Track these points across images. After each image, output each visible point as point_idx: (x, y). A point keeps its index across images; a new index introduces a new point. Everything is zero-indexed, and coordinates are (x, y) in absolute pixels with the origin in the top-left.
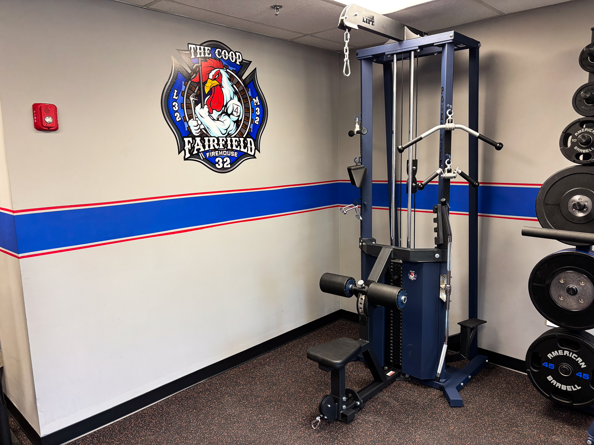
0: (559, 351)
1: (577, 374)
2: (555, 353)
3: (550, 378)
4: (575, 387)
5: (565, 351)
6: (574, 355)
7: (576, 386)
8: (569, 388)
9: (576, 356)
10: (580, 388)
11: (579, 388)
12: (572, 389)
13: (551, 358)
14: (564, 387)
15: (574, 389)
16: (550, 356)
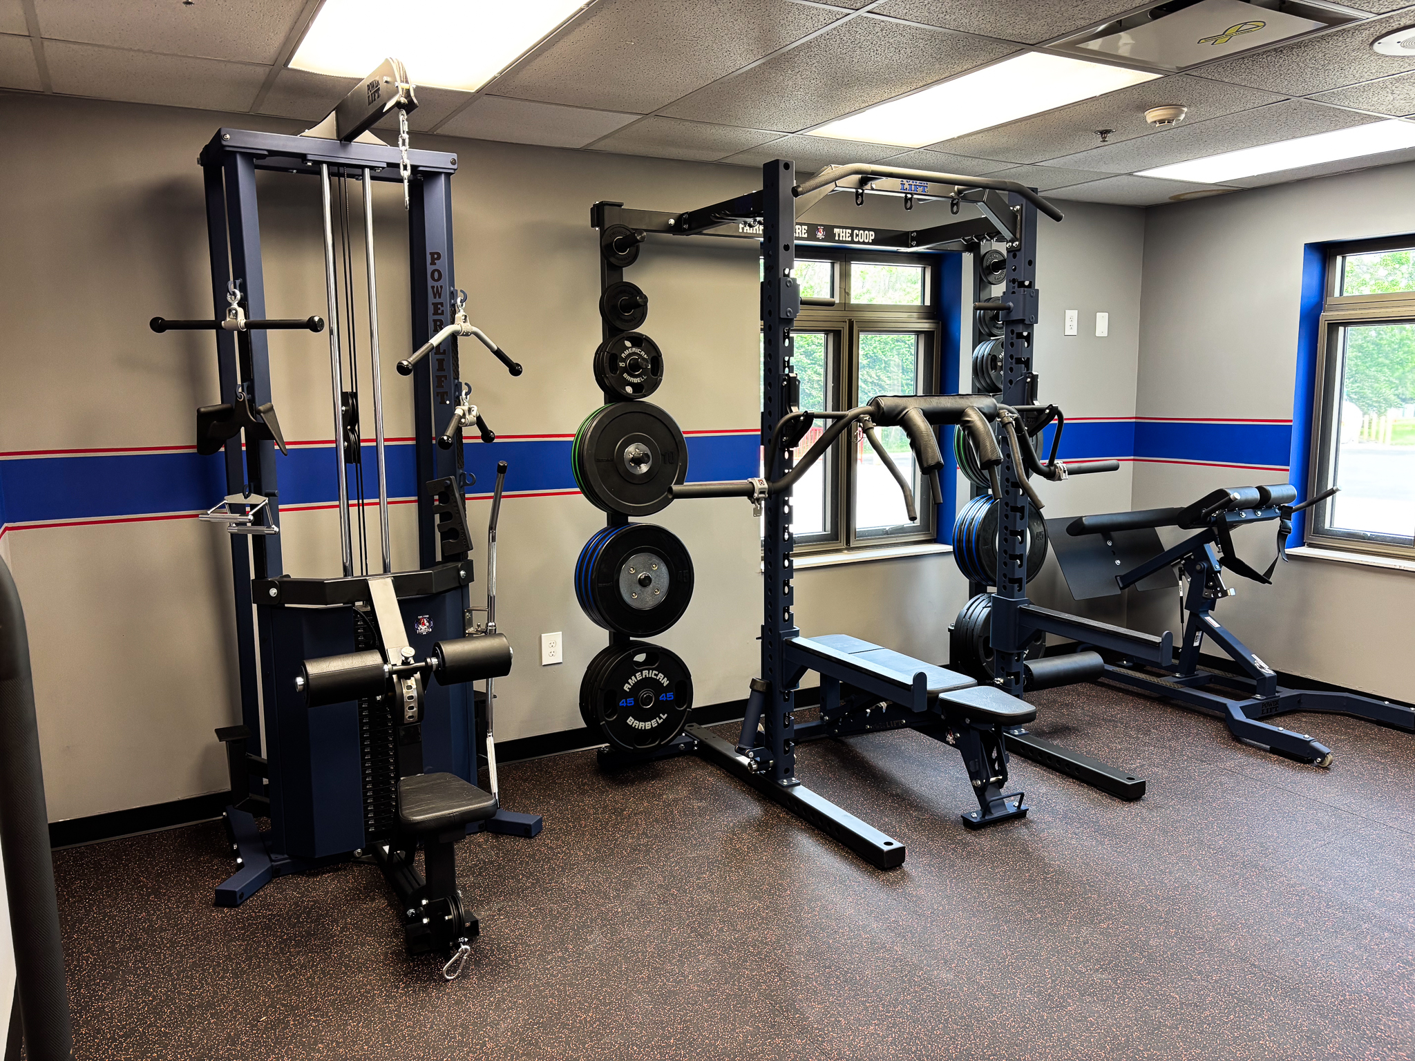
0: (637, 675)
1: (661, 698)
2: (632, 681)
3: (630, 721)
4: (660, 718)
5: (644, 672)
6: (654, 672)
7: (661, 715)
8: (654, 723)
9: (657, 673)
10: (666, 715)
11: (664, 717)
12: (658, 722)
13: (628, 690)
14: (648, 725)
15: (660, 721)
16: (626, 687)
